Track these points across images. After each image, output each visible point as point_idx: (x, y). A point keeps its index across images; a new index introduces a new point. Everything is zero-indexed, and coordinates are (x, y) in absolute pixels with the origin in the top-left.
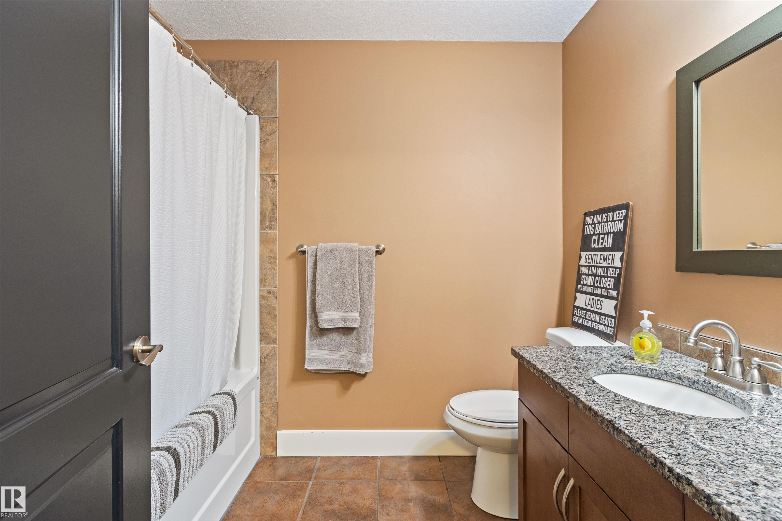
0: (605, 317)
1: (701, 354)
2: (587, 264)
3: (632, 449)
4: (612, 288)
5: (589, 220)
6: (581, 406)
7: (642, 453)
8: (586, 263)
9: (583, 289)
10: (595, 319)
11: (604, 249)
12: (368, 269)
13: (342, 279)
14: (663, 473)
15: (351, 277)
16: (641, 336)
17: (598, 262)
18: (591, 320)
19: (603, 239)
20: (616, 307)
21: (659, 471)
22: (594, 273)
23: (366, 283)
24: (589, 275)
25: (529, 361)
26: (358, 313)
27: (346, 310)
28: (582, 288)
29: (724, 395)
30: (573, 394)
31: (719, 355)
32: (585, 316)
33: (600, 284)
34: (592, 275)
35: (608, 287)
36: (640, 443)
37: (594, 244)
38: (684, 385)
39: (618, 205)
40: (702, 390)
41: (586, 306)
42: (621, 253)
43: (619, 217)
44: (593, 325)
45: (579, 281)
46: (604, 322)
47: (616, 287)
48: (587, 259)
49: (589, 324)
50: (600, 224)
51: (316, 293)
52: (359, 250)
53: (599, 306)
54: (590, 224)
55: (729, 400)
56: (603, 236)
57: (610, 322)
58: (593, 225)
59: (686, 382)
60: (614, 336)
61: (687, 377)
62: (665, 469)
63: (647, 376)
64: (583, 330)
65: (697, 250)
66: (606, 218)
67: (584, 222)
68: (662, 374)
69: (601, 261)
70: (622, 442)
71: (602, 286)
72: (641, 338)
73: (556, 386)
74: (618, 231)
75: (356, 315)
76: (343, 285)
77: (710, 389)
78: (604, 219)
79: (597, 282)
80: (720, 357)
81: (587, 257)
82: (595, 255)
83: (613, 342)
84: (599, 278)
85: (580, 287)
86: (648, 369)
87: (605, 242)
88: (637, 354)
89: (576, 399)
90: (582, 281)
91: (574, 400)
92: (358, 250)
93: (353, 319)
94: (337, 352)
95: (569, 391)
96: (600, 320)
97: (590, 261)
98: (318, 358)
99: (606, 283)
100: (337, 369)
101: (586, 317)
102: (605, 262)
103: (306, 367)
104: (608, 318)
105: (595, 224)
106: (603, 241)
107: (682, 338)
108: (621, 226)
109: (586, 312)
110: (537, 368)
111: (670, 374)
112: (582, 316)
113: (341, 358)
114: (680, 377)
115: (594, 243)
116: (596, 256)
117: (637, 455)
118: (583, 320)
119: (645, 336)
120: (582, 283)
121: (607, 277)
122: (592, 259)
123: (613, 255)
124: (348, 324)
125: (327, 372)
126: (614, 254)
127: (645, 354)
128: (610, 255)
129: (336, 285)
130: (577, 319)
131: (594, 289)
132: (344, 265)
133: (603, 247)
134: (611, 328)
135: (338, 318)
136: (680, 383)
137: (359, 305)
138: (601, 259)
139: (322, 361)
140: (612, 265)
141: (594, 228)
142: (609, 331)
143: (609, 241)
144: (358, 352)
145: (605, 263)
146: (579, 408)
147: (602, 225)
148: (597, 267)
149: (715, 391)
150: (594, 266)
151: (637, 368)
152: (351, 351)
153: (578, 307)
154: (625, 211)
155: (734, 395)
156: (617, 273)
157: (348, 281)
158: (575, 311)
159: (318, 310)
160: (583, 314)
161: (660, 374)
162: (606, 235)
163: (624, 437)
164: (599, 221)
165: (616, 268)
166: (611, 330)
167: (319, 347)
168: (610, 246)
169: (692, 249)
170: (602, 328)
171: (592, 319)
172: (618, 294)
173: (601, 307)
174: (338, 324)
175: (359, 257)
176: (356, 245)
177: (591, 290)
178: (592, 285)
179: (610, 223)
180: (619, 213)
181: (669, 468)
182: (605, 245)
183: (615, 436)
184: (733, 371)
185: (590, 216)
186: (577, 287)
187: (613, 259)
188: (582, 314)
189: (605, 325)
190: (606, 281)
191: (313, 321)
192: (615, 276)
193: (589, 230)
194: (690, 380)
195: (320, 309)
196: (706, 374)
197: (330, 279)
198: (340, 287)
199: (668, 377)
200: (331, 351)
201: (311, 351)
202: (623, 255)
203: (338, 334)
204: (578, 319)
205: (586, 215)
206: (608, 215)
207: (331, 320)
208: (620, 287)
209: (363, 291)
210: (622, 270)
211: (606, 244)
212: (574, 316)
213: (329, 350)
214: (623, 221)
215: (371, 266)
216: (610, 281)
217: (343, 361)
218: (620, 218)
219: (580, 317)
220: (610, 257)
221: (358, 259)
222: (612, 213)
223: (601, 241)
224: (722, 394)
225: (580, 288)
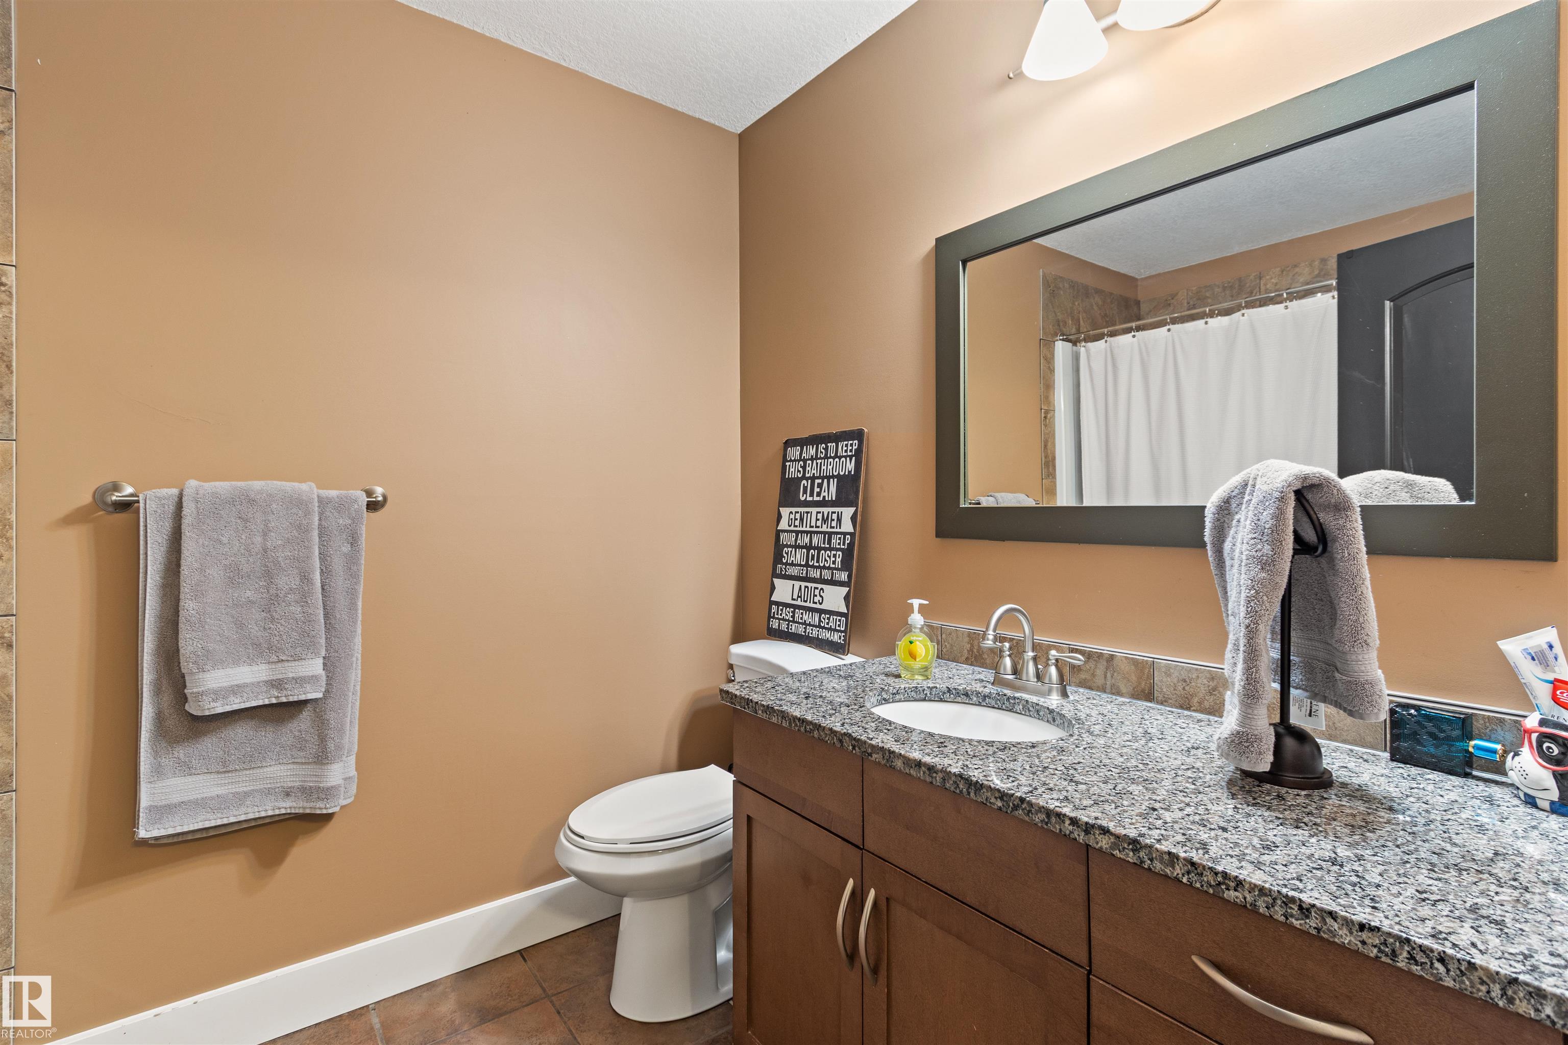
0: (828, 616)
1: (970, 656)
2: (792, 528)
3: (1005, 810)
4: (840, 567)
5: (794, 452)
6: (899, 764)
7: (1023, 810)
8: (790, 526)
9: (786, 571)
10: (811, 620)
11: (824, 503)
12: (346, 548)
13: (268, 575)
14: (1060, 830)
15: (296, 571)
16: (912, 638)
17: (813, 524)
18: (805, 623)
19: (820, 486)
20: (847, 598)
21: (1055, 827)
22: (806, 544)
23: (340, 582)
24: (796, 547)
25: (770, 706)
26: (319, 662)
27: (281, 658)
28: (785, 569)
29: (1024, 707)
30: (880, 748)
31: (1008, 653)
32: (793, 617)
33: (818, 561)
34: (802, 547)
35: (832, 566)
36: (1019, 796)
37: (805, 495)
38: (972, 704)
39: (845, 431)
40: (996, 706)
41: (793, 599)
42: (852, 510)
43: (846, 451)
44: (807, 631)
45: (778, 557)
46: (828, 624)
47: (846, 565)
48: (792, 519)
49: (800, 630)
50: (815, 461)
51: (182, 619)
52: (320, 500)
53: (816, 600)
54: (795, 460)
55: (1031, 713)
56: (820, 481)
57: (838, 623)
58: (801, 463)
59: (975, 699)
60: (845, 646)
61: (976, 691)
62: (1064, 823)
63: (924, 700)
64: (789, 641)
65: (964, 506)
66: (823, 451)
67: (785, 456)
68: (944, 693)
69: (819, 523)
70: (985, 802)
71: (822, 565)
72: (911, 642)
73: (841, 741)
74: (847, 473)
75: (315, 666)
76: (273, 591)
77: (1006, 702)
78: (821, 452)
79: (813, 559)
80: (1010, 656)
81: (792, 516)
82: (807, 513)
83: (844, 655)
84: (816, 551)
85: (781, 568)
86: (926, 689)
87: (825, 492)
88: (907, 668)
89: (887, 754)
90: (785, 557)
91: (884, 757)
92: (316, 500)
93: (305, 677)
94: (248, 772)
95: (870, 744)
96: (820, 621)
97: (797, 523)
98: (186, 799)
99: (828, 559)
100: (251, 816)
101: (794, 619)
102: (825, 524)
103: (143, 833)
104: (835, 617)
105: (805, 461)
106: (821, 490)
107: (944, 636)
108: (851, 466)
109: (795, 611)
110: (792, 715)
111: (954, 691)
112: (787, 618)
113: (262, 786)
114: (967, 693)
115: (805, 492)
116: (809, 515)
117: (1014, 817)
118: (788, 625)
119: (917, 639)
120: (784, 561)
121: (831, 549)
122: (802, 519)
123: (838, 512)
124: (289, 693)
125: (212, 833)
126: (842, 512)
127: (917, 666)
128: (833, 513)
129: (249, 593)
130: (777, 624)
131: (807, 570)
132: (275, 540)
133: (821, 499)
134: (840, 633)
135: (255, 680)
136: (967, 702)
137: (323, 641)
138: (817, 520)
139: (200, 804)
140: (838, 530)
141: (804, 468)
142: (835, 637)
143: (831, 491)
144: (322, 758)
145: (825, 526)
146: (894, 768)
147: (817, 464)
148: (811, 533)
149: (1011, 705)
150: (807, 532)
151: (913, 689)
152: (296, 760)
153: (778, 604)
154: (856, 442)
155: (1037, 704)
156: (847, 542)
157: (287, 581)
158: (773, 611)
159: (187, 666)
160: (787, 613)
161: (941, 694)
162: (826, 480)
163: (989, 794)
164: (812, 456)
165: (845, 534)
166: (840, 637)
167: (187, 769)
168: (834, 499)
169: (959, 505)
170: (825, 635)
171: (805, 621)
172: (850, 576)
173: (821, 599)
174: (256, 697)
175: (320, 520)
176: (308, 489)
177: (801, 572)
178: (803, 563)
179: (831, 460)
180: (847, 445)
181: (1071, 819)
182: (824, 497)
183: (971, 796)
184: (1027, 673)
185: (795, 446)
186: (774, 569)
187: (839, 520)
188: (786, 615)
189: (830, 629)
190: (829, 557)
191: (167, 698)
192: (843, 547)
193: (793, 471)
194: (979, 695)
195: (195, 663)
196: (993, 684)
197: (229, 577)
198: (262, 598)
199: (952, 696)
200: (228, 772)
201: (160, 784)
202: (855, 513)
203: (252, 723)
204: (780, 623)
205: (788, 444)
206: (827, 447)
207: (236, 690)
208: (853, 566)
209: (333, 604)
210: (855, 538)
211: (826, 494)
212: (772, 619)
213: (221, 770)
214: (854, 458)
215: (354, 540)
216: (835, 556)
217: (268, 792)
218: (849, 454)
219: (783, 619)
220: (835, 516)
221: (317, 523)
222: (834, 444)
223: (817, 490)
224: (1021, 707)
225: (781, 570)
